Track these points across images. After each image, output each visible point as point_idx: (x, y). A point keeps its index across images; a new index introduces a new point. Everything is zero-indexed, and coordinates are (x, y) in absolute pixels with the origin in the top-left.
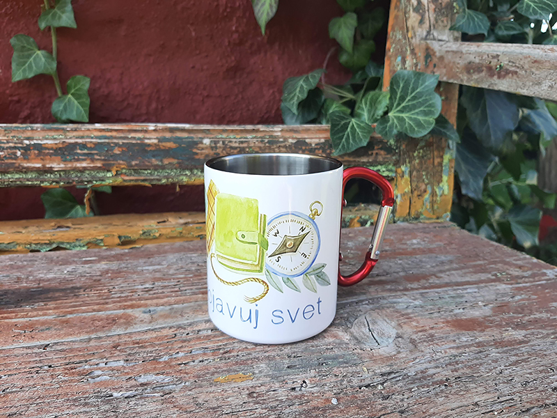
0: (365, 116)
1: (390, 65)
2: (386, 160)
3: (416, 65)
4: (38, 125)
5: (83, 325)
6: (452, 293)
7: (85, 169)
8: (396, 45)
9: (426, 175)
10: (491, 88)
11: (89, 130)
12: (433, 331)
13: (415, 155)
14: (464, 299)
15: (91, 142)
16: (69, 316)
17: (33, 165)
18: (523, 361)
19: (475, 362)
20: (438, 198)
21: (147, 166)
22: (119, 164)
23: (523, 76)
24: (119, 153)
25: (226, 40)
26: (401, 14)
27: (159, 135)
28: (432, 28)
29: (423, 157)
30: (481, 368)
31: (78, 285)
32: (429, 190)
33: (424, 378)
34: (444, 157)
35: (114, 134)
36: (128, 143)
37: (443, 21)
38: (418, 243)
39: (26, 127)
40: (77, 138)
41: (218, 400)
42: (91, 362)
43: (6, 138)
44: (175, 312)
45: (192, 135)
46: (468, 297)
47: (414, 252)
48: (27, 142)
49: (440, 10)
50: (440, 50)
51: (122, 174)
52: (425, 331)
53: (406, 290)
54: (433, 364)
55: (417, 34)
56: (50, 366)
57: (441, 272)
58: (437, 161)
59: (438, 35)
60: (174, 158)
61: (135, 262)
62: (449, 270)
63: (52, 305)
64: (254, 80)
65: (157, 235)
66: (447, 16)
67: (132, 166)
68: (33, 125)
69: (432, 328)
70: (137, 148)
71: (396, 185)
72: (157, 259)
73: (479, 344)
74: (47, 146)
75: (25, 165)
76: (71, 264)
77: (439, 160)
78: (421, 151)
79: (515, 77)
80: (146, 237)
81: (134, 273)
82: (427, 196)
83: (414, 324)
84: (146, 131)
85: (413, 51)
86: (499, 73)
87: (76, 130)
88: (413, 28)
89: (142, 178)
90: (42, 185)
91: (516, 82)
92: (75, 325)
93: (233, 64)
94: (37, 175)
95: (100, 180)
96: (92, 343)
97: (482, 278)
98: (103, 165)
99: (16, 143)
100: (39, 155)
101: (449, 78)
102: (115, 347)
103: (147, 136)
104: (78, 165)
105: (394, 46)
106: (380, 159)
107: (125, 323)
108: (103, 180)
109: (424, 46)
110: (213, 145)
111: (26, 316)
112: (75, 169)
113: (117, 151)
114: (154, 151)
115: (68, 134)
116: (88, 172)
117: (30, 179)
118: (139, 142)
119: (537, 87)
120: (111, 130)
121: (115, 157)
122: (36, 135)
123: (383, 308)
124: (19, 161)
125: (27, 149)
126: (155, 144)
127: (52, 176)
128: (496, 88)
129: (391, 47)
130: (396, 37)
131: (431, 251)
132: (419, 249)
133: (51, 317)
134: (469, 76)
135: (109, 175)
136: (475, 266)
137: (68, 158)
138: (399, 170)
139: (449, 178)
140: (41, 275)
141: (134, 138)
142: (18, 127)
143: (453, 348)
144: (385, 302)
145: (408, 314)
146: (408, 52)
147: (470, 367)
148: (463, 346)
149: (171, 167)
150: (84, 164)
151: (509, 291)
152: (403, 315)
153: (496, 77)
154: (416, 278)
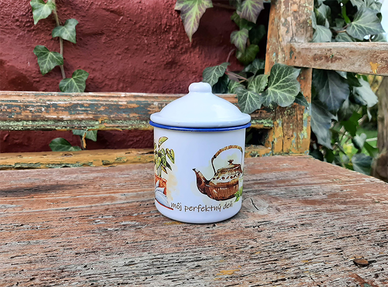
0: (254, 90)
1: (269, 58)
2: (267, 116)
3: (285, 58)
4: (55, 93)
5: (86, 201)
6: (304, 188)
7: (83, 119)
8: (273, 46)
9: (293, 126)
10: (327, 69)
11: (85, 96)
12: (291, 205)
13: (285, 113)
14: (311, 191)
15: (87, 103)
16: (78, 197)
17: (52, 117)
18: (342, 218)
19: (313, 218)
20: (301, 141)
21: (120, 118)
22: (103, 117)
23: (345, 60)
24: (103, 110)
25: (166, 45)
26: (275, 27)
27: (128, 99)
28: (294, 35)
29: (290, 115)
30: (316, 220)
31: (81, 183)
32: (295, 135)
33: (283, 224)
34: (304, 115)
35: (100, 98)
36: (108, 104)
37: (301, 31)
38: (287, 165)
39: (48, 94)
40: (78, 101)
41: (166, 231)
42: (94, 216)
43: (35, 100)
44: (140, 195)
45: (147, 100)
46: (313, 190)
47: (284, 169)
48: (48, 103)
49: (299, 25)
50: (298, 48)
51: (105, 122)
52: (286, 204)
53: (277, 186)
54: (288, 219)
55: (285, 39)
56: (71, 218)
57: (299, 178)
58: (299, 117)
59: (298, 40)
60: (136, 113)
61: (114, 173)
62: (304, 178)
63: (67, 191)
64: (183, 70)
65: (125, 160)
66: (303, 28)
67: (111, 118)
68: (52, 93)
69: (290, 203)
70: (114, 107)
71: (274, 132)
72: (126, 172)
73: (317, 211)
74: (60, 105)
75: (47, 116)
76: (74, 174)
77: (300, 116)
78: (289, 111)
79: (340, 61)
80: (119, 162)
81: (113, 178)
82: (293, 139)
83: (279, 201)
84: (119, 97)
85: (282, 50)
86: (332, 59)
87: (78, 96)
88: (282, 36)
89: (117, 125)
90: (56, 129)
91: (341, 64)
92: (82, 201)
93: (170, 60)
94: (54, 122)
95: (91, 126)
96: (93, 208)
97: (324, 182)
98: (94, 117)
99: (41, 103)
100: (55, 110)
101: (304, 65)
102: (107, 210)
103: (120, 100)
104: (79, 117)
105: (271, 46)
106: (263, 115)
107: (111, 200)
108: (93, 126)
109: (289, 46)
110: (160, 106)
111: (53, 196)
112: (77, 120)
113: (102, 109)
114: (124, 109)
115: (73, 98)
116: (84, 121)
117: (49, 125)
118: (115, 103)
119: (352, 66)
120: (99, 96)
121: (100, 112)
122: (54, 99)
123: (262, 194)
124: (43, 114)
125: (48, 107)
126: (125, 105)
127: (63, 123)
128: (330, 69)
129: (269, 47)
130: (272, 41)
131: (294, 169)
132: (287, 168)
133: (68, 197)
134: (315, 62)
135: (97, 123)
136: (320, 176)
137: (73, 112)
138: (275, 123)
139: (308, 128)
140: (57, 179)
141: (113, 101)
142: (43, 94)
143: (301, 212)
144: (263, 192)
145: (276, 197)
146: (280, 50)
147: (310, 220)
148: (307, 211)
149: (135, 119)
150: (82, 117)
151: (339, 188)
152: (273, 198)
153: (330, 62)
154: (283, 181)
